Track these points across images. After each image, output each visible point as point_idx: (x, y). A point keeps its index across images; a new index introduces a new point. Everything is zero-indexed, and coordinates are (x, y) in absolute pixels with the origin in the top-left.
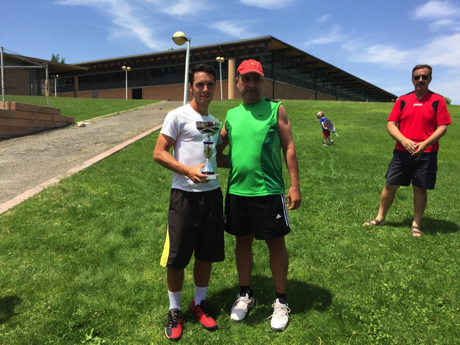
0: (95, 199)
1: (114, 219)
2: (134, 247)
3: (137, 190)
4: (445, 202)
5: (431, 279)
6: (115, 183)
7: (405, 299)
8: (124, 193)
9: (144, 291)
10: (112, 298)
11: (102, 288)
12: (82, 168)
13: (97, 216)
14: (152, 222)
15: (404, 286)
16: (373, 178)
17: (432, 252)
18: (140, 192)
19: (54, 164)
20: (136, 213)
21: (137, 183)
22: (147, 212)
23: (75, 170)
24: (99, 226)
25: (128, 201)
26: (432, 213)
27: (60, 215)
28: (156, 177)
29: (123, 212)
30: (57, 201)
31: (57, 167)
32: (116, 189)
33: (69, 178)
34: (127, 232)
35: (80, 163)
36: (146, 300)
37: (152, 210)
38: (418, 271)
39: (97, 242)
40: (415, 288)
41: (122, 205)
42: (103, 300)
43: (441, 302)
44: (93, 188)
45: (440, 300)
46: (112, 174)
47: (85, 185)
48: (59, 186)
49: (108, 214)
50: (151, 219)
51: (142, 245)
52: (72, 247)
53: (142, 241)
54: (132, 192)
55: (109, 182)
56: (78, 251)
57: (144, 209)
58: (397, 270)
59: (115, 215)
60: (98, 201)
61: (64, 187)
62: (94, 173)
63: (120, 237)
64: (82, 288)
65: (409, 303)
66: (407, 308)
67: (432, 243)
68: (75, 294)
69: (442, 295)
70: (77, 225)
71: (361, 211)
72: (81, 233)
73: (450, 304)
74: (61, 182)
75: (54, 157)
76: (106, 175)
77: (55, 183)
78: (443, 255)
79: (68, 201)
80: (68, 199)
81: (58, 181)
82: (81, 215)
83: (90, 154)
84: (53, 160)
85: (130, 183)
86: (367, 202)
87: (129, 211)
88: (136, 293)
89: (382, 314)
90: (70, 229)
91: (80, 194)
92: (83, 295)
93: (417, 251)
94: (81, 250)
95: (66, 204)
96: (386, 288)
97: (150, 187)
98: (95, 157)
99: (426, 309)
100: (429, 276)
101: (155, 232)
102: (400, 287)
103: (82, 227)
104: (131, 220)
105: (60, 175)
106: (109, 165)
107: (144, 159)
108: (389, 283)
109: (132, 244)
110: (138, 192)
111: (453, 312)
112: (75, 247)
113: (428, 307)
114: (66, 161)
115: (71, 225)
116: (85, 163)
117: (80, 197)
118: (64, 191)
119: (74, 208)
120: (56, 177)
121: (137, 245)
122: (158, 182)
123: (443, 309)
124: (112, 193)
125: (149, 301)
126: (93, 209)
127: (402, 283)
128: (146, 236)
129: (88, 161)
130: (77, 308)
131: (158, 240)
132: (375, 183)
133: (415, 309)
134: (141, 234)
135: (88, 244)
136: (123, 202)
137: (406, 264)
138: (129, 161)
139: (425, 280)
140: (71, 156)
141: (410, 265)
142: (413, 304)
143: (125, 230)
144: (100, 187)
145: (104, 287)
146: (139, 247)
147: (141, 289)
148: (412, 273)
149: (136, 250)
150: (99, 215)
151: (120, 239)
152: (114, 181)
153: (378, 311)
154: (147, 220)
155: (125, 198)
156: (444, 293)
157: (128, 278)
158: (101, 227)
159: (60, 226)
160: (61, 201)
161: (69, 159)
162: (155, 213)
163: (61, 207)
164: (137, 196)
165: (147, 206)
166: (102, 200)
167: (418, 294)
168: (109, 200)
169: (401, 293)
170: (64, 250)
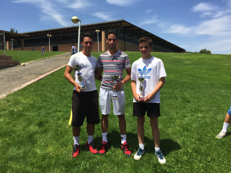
0: (25, 105)
1: (34, 117)
2: (44, 133)
3: (49, 100)
4: (210, 104)
5: (204, 146)
6: (37, 97)
7: (191, 158)
8: (41, 102)
9: (47, 159)
10: (28, 164)
11: (22, 158)
12: (20, 88)
13: (25, 115)
14: (55, 118)
15: (190, 151)
16: (173, 91)
17: (204, 131)
18: (51, 101)
19: (5, 86)
20: (47, 113)
21: (49, 96)
22: (53, 112)
23: (16, 89)
24: (25, 121)
25: (43, 106)
26: (203, 110)
27: (4, 115)
28: (60, 93)
29: (40, 113)
30: (4, 107)
31: (6, 88)
32: (38, 100)
33: (12, 94)
34: (40, 124)
35: (19, 85)
36: (47, 165)
37: (56, 111)
38: (197, 142)
39: (23, 130)
40: (196, 152)
41: (40, 108)
42: (23, 165)
43: (210, 160)
44: (25, 100)
45: (209, 159)
46: (36, 91)
47: (20, 98)
48: (6, 99)
49: (31, 114)
50: (55, 116)
51: (49, 132)
52: (8, 134)
53: (49, 129)
54: (46, 101)
55: (34, 96)
56: (12, 136)
57: (52, 111)
58: (187, 142)
59: (35, 114)
60: (27, 106)
61: (8, 99)
62: (27, 91)
63: (37, 127)
64: (11, 158)
65: (193, 160)
66: (192, 164)
67: (204, 126)
68: (6, 162)
69: (210, 156)
70: (13, 121)
71: (167, 110)
72: (14, 126)
73: (214, 161)
74: (7, 96)
75: (6, 82)
76: (33, 92)
77: (3, 97)
78: (210, 132)
79: (10, 107)
80: (9, 106)
81: (6, 95)
82: (15, 115)
83: (25, 80)
84: (5, 84)
85: (46, 96)
86: (171, 104)
87: (43, 112)
88: (42, 161)
89: (178, 168)
90: (8, 123)
91: (17, 103)
92: (11, 163)
93: (197, 131)
94: (14, 135)
95: (8, 109)
96: (181, 152)
97: (57, 98)
98: (28, 82)
99: (202, 164)
100: (203, 145)
101: (57, 123)
102: (188, 152)
103: (16, 122)
104: (44, 117)
105: (7, 92)
106: (35, 86)
107: (55, 83)
108: (182, 150)
109: (43, 131)
110: (49, 101)
111: (216, 165)
112: (10, 133)
113: (203, 163)
114: (12, 84)
115: (9, 120)
116: (22, 85)
117: (17, 105)
118: (8, 101)
119: (13, 111)
120: (5, 94)
121: (46, 132)
122: (61, 95)
123: (211, 164)
124: (35, 102)
125: (49, 165)
126: (23, 111)
127: (189, 149)
128: (52, 126)
129: (24, 84)
130: (7, 171)
131: (58, 128)
132: (175, 94)
133: (196, 164)
134: (49, 125)
135: (18, 132)
136: (40, 107)
137: (191, 138)
138: (47, 84)
139: (201, 147)
140: (15, 82)
141: (193, 139)
142: (195, 161)
143: (39, 123)
144: (29, 99)
145: (24, 158)
146: (47, 133)
147: (45, 158)
148: (194, 143)
149: (45, 135)
150: (26, 115)
151: (37, 128)
152: (36, 95)
153: (176, 166)
154: (53, 117)
155: (41, 104)
156: (211, 154)
157: (38, 151)
158: (26, 122)
159: (4, 122)
160: (6, 107)
161: (14, 83)
162: (58, 113)
163: (5, 110)
164: (49, 103)
165: (54, 108)
166: (28, 106)
167: (198, 156)
168: (32, 106)
169: (189, 155)
170: (4, 136)
